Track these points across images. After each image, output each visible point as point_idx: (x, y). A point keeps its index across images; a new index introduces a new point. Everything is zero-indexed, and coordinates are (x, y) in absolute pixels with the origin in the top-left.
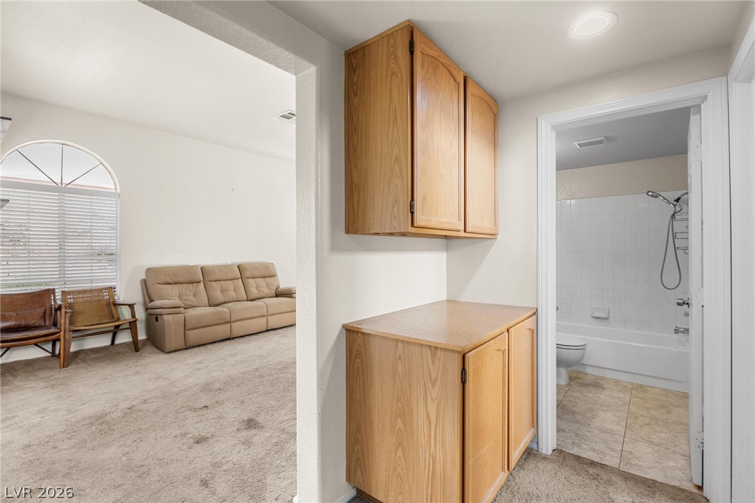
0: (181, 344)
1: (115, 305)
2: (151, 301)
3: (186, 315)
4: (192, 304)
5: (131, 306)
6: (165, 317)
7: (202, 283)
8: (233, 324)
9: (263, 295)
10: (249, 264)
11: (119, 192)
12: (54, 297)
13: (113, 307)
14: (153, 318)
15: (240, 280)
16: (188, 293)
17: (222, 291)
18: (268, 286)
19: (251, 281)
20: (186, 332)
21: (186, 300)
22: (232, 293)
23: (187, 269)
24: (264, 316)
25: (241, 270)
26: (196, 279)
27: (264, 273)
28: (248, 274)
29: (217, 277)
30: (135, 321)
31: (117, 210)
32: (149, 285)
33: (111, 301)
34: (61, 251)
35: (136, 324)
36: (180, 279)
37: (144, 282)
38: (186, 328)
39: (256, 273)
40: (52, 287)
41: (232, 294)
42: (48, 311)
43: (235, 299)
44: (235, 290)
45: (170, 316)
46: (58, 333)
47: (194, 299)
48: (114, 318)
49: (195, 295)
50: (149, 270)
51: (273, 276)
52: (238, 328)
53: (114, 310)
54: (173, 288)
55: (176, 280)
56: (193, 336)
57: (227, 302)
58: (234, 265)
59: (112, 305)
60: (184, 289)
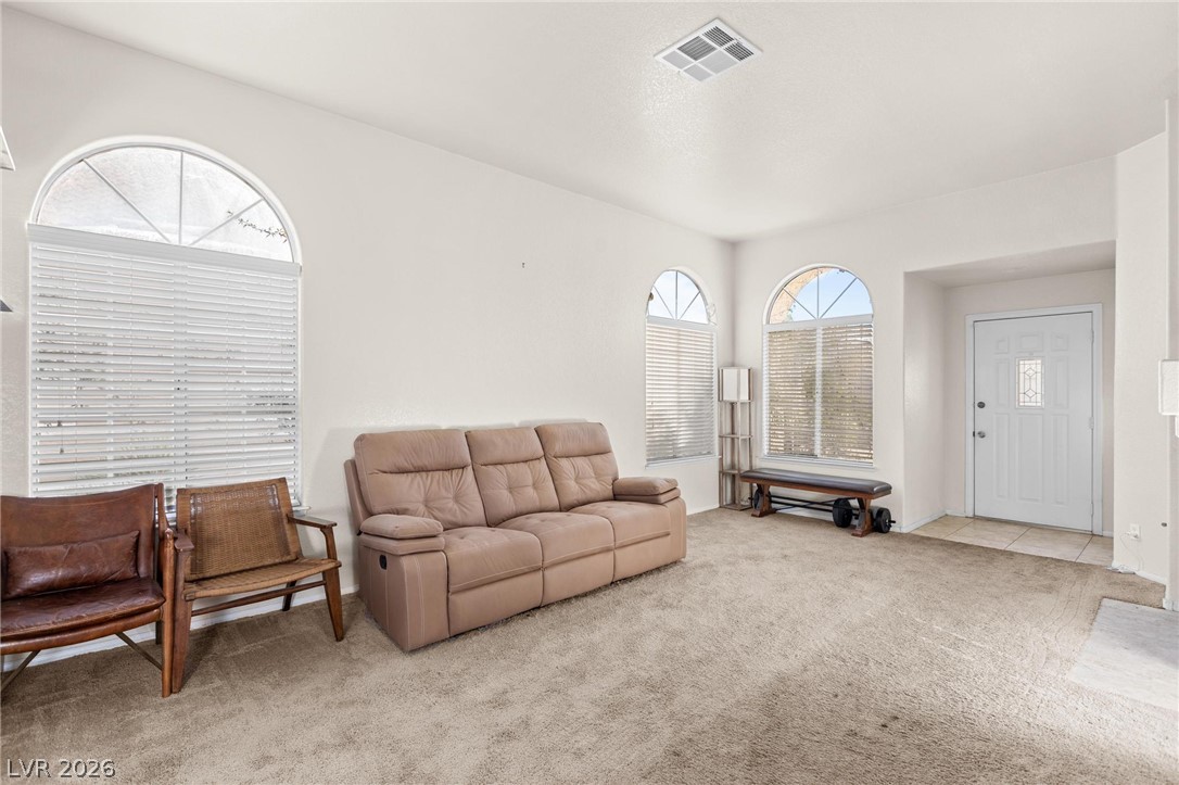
0: (438, 626)
1: (293, 520)
2: (370, 514)
3: (450, 554)
4: (454, 519)
5: (327, 530)
6: (406, 562)
7: (470, 468)
8: (547, 573)
9: (590, 495)
10: (559, 425)
11: (299, 260)
12: (161, 504)
13: (287, 527)
14: (374, 559)
15: (543, 460)
16: (444, 493)
17: (511, 489)
18: (598, 476)
19: (564, 463)
20: (452, 597)
21: (439, 510)
22: (530, 492)
23: (440, 437)
24: (608, 550)
25: (544, 440)
26: (457, 461)
27: (588, 445)
28: (558, 448)
29: (497, 455)
30: (336, 568)
31: (295, 303)
32: (363, 476)
33: (284, 510)
34: (179, 395)
35: (337, 574)
36: (426, 461)
37: (353, 468)
38: (452, 588)
39: (573, 446)
40: (155, 480)
41: (530, 497)
42: (144, 540)
43: (537, 505)
44: (535, 486)
45: (414, 558)
46: (157, 607)
47: (455, 506)
48: (288, 554)
49: (457, 499)
50: (362, 441)
51: (604, 451)
52: (559, 581)
53: (288, 533)
54: (412, 481)
55: (419, 463)
56: (468, 605)
57: (521, 514)
58: (528, 428)
59: (285, 521)
60: (435, 483)
